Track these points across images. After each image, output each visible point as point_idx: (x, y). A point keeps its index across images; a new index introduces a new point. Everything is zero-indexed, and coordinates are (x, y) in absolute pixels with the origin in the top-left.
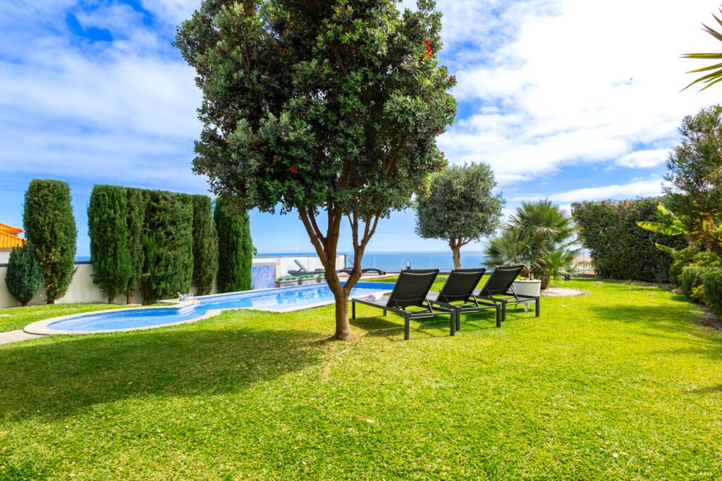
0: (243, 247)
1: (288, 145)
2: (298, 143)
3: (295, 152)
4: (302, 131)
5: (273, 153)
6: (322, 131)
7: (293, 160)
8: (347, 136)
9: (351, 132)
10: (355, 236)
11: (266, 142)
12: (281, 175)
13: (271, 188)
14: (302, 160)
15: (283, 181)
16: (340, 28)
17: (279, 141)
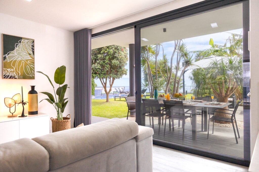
0: (92, 85)
1: (97, 69)
2: (98, 69)
3: (98, 70)
4: (99, 66)
5: (94, 70)
6: (102, 66)
7: (97, 71)
8: (106, 67)
9: (107, 66)
10: (110, 83)
11: (93, 69)
12: (96, 73)
13: (94, 76)
14: (99, 71)
15: (96, 74)
16: (105, 50)
17: (95, 68)
